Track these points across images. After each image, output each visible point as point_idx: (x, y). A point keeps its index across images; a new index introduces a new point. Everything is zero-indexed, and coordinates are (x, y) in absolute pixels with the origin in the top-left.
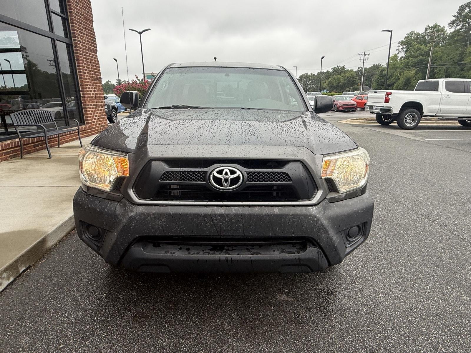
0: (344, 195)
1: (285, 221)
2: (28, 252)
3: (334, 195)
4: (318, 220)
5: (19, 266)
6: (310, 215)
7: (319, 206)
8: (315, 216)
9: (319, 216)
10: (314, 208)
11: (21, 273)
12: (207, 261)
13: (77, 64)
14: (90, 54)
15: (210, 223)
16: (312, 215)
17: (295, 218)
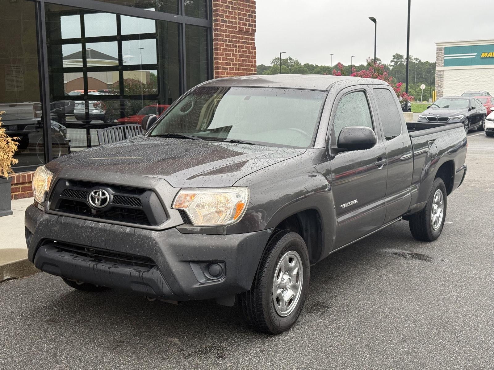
0: (199, 229)
1: (132, 240)
2: (15, 263)
3: (187, 227)
4: (156, 243)
5: (4, 273)
6: (151, 238)
7: (162, 232)
8: (154, 240)
9: (158, 240)
10: (157, 233)
11: (5, 281)
12: (81, 266)
13: (214, 56)
14: (239, 38)
15: (84, 234)
16: (152, 237)
17: (139, 239)
